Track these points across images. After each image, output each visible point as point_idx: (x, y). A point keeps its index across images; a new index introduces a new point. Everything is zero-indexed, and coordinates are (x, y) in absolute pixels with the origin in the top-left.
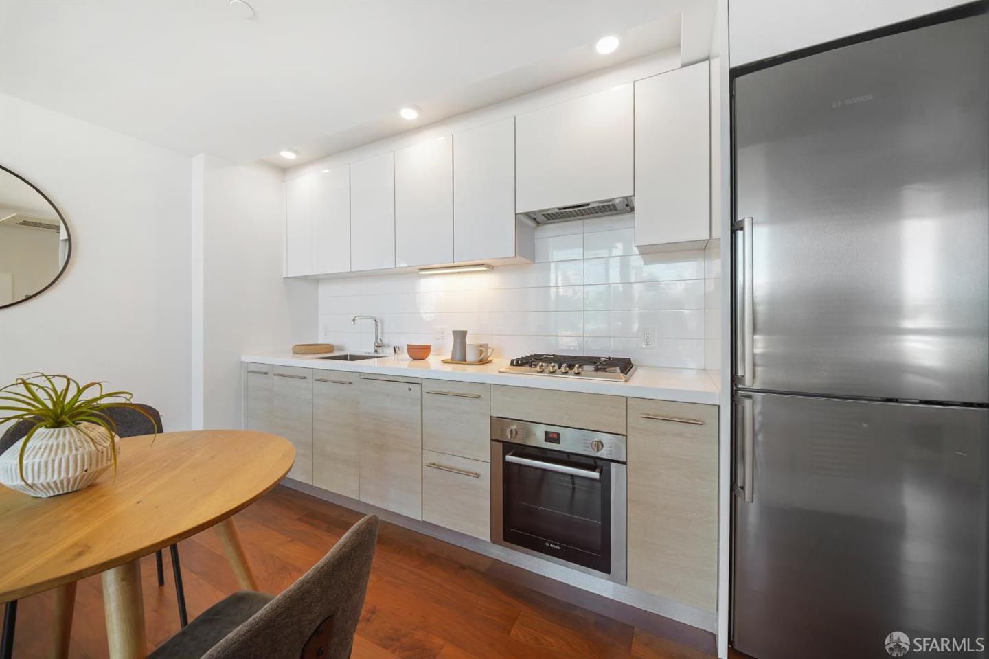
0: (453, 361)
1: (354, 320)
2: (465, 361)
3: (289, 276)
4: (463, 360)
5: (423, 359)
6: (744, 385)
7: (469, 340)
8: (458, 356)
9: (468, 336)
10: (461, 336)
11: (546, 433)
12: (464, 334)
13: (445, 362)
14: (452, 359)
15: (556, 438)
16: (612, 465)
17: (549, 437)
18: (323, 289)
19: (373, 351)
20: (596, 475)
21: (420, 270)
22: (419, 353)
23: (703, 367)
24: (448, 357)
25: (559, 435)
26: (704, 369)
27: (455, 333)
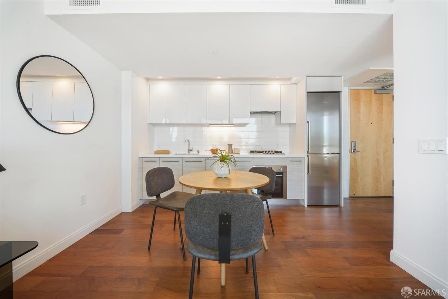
2: (233, 153)
3: (151, 123)
6: (309, 153)
7: (233, 147)
8: (230, 151)
12: (232, 145)
16: (284, 173)
18: (156, 129)
21: (210, 124)
22: (215, 151)
27: (229, 145)
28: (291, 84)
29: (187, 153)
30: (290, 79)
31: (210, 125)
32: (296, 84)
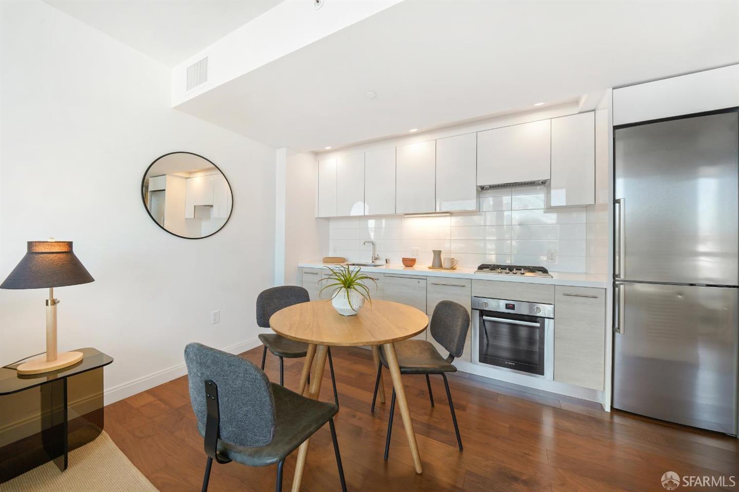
0: (433, 267)
1: (364, 244)
2: (442, 267)
3: (320, 216)
4: (441, 266)
5: (411, 266)
6: (620, 278)
7: (443, 257)
8: (437, 264)
9: (442, 254)
10: (437, 254)
11: (506, 304)
12: (440, 252)
13: (430, 268)
14: (432, 266)
15: (513, 307)
16: (546, 320)
17: (508, 307)
18: (332, 225)
19: (371, 262)
20: (538, 325)
21: (406, 214)
22: (409, 262)
23: (585, 272)
24: (430, 265)
25: (514, 305)
26: (586, 273)
27: (434, 251)
28: (580, 113)
29: (370, 262)
30: (576, 102)
31: (406, 216)
32: (594, 110)
